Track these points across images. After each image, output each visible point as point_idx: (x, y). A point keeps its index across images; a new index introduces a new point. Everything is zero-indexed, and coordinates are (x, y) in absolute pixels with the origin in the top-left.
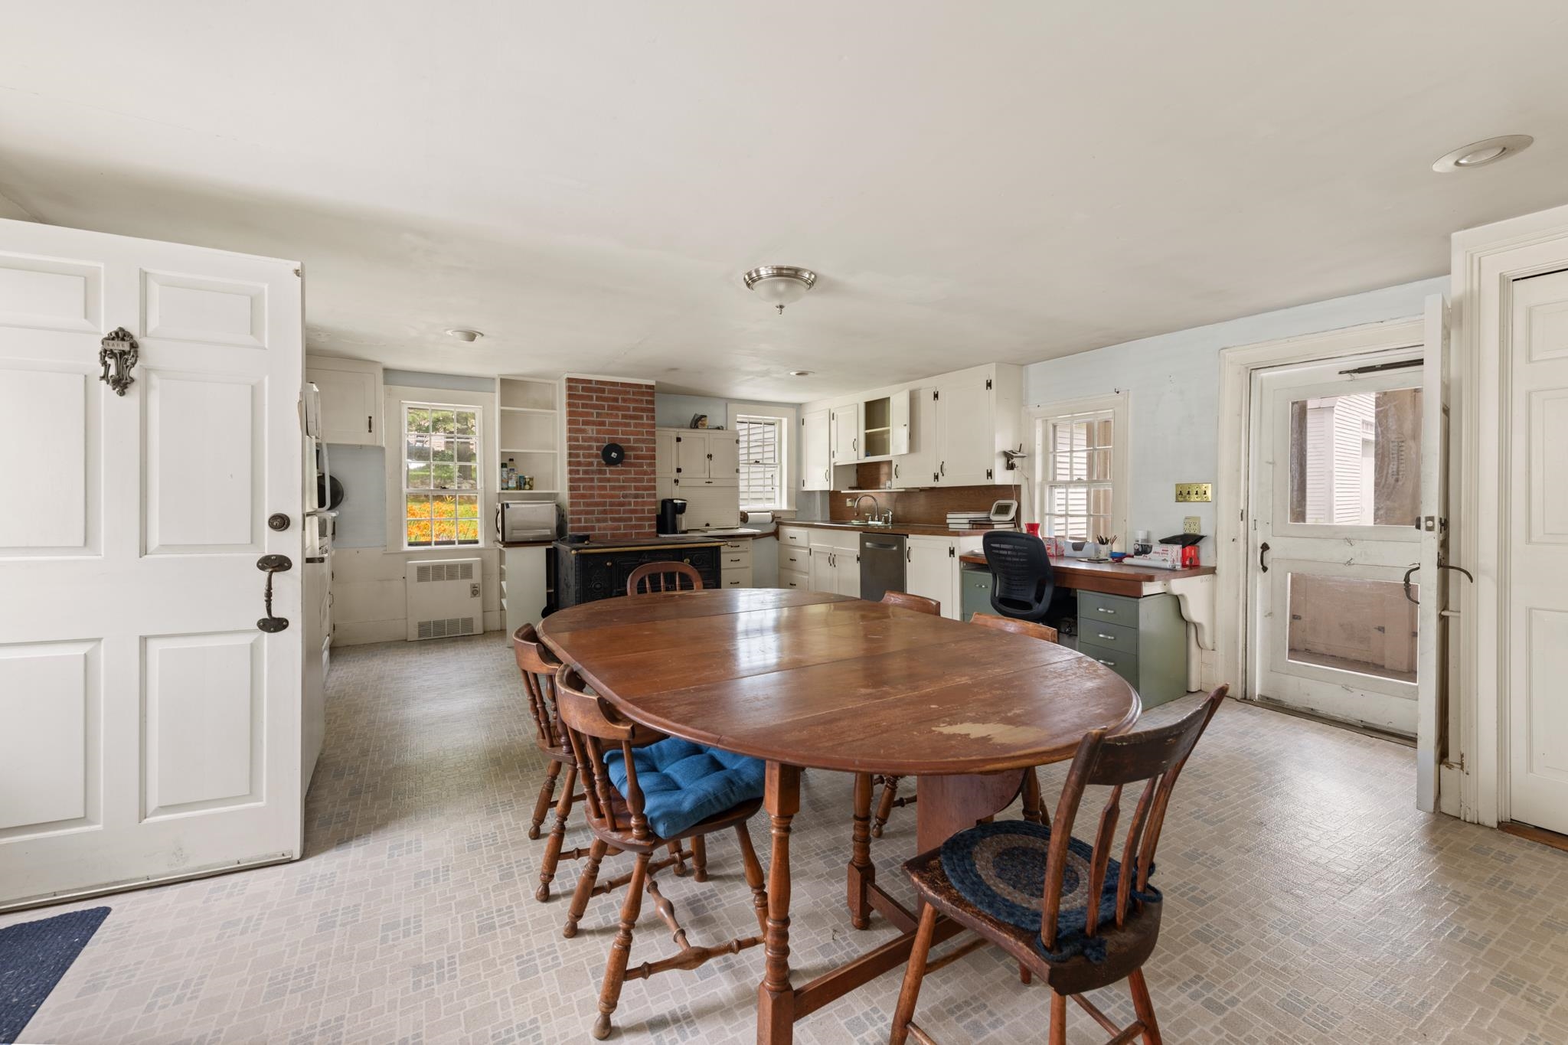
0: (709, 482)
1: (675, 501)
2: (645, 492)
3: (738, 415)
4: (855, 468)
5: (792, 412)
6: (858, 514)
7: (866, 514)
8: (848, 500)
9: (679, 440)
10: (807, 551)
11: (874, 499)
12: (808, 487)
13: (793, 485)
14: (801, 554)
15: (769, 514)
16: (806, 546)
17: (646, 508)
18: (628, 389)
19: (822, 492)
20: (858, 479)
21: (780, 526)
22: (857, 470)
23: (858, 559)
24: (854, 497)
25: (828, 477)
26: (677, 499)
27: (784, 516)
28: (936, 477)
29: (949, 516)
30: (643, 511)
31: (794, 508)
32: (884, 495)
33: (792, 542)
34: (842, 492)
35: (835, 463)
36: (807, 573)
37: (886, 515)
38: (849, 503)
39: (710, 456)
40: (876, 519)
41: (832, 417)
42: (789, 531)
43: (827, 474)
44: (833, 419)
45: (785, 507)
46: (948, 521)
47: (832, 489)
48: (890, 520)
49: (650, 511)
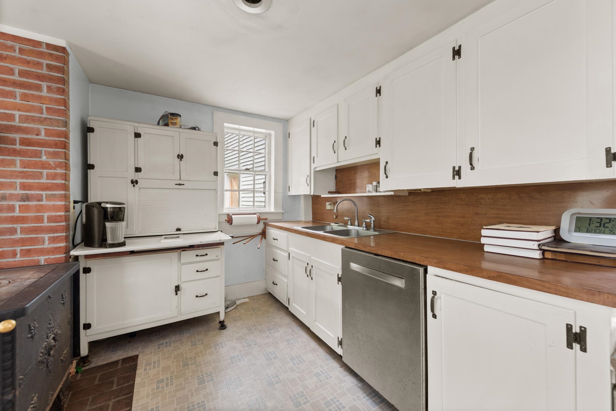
0: (180, 184)
1: (103, 205)
2: (44, 193)
3: (226, 124)
4: (334, 174)
5: (279, 126)
6: (337, 217)
7: (346, 218)
8: (327, 203)
9: (137, 135)
10: (287, 255)
11: (355, 204)
12: (293, 192)
13: (280, 190)
14: (281, 255)
15: (256, 216)
16: (285, 249)
17: (46, 215)
18: (10, 43)
19: (305, 195)
20: (336, 185)
21: (267, 227)
22: (336, 176)
23: (339, 279)
24: (334, 202)
25: (308, 182)
26: (107, 203)
27: (269, 218)
28: (457, 173)
29: (484, 232)
30: (40, 219)
31: (281, 211)
32: (365, 199)
33: (274, 243)
34: (322, 196)
35: (315, 168)
36: (286, 277)
37: (368, 220)
38: (328, 207)
39: (180, 157)
40: (356, 223)
41: (313, 124)
42: (272, 232)
43: (308, 179)
44: (314, 126)
45: (272, 210)
46: (483, 241)
47: (312, 194)
48: (372, 225)
49: (51, 219)
